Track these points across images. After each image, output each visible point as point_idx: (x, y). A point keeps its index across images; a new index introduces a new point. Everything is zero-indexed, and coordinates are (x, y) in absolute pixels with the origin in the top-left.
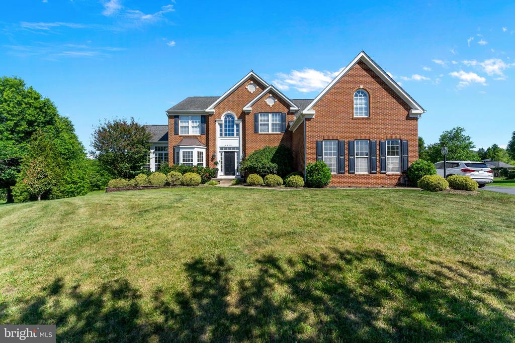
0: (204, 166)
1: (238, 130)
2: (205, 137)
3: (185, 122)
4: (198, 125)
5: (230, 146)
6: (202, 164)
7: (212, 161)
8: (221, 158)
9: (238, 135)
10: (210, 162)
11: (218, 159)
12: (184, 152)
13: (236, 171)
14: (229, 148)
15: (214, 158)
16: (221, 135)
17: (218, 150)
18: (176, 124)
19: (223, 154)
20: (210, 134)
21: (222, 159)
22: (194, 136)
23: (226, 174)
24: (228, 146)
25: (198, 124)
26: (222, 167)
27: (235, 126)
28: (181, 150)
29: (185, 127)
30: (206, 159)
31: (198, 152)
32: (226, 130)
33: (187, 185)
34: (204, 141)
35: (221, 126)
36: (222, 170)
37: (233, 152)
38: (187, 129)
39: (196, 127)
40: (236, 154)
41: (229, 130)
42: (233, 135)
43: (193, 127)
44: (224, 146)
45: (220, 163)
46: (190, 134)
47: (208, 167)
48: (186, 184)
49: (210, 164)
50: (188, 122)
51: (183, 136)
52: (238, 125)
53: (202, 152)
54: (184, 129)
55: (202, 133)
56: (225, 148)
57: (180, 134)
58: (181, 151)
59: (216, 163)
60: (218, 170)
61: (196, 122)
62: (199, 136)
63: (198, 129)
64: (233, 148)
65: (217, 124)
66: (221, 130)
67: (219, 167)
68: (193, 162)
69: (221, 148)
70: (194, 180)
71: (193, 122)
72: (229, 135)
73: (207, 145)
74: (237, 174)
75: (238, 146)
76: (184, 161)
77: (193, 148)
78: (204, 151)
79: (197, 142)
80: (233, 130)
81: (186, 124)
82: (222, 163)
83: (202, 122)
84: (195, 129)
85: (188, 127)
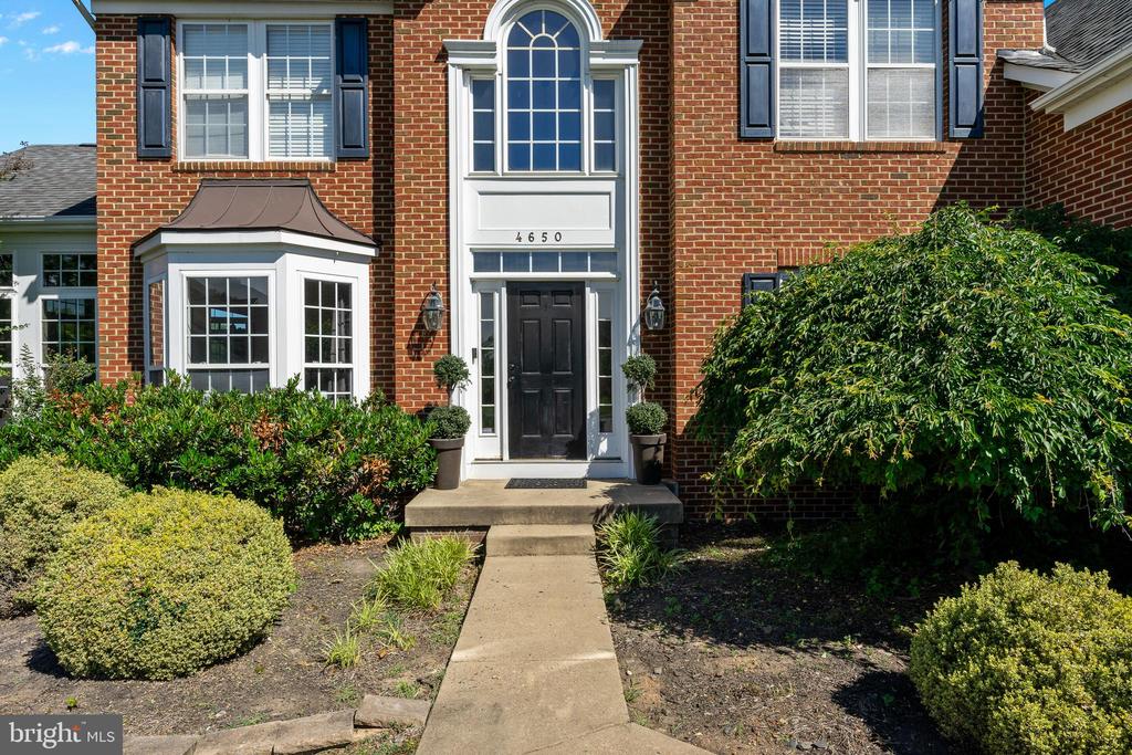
0: (362, 387)
1: (606, 126)
2: (362, 174)
3: (216, 68)
4: (317, 97)
5: (551, 244)
6: (345, 375)
7: (416, 350)
8: (487, 328)
9: (606, 157)
10: (402, 356)
11: (466, 337)
12: (195, 287)
13: (592, 424)
14: (545, 259)
15: (430, 329)
16: (484, 159)
17: (463, 268)
18: (156, 82)
19: (501, 300)
20: (400, 154)
21: (488, 341)
22: (281, 169)
23: (519, 449)
24: (538, 244)
25: (313, 83)
26: (488, 395)
27: (588, 96)
28: (173, 268)
29: (220, 105)
30: (375, 336)
31: (311, 286)
32: (518, 126)
33: (96, 672)
34: (362, 207)
35: (483, 91)
36: (488, 422)
37: (575, 290)
38: (233, 122)
39: (301, 107)
40: (592, 300)
41: (544, 126)
42: (572, 159)
43: (278, 107)
44: (507, 241)
45: (474, 369)
46: (255, 157)
47: (391, 398)
48: (79, 660)
49: (401, 372)
50: (241, 68)
51: (203, 169)
52: (607, 91)
53: (345, 291)
54: (212, 123)
55: (346, 150)
56: (515, 259)
57: (182, 156)
58: (178, 276)
59: (450, 373)
60: (462, 427)
61: (299, 70)
62: (318, 169)
63: (317, 123)
64: (576, 258)
65: (455, 76)
66: (484, 126)
67: (468, 398)
68: (272, 365)
69: (484, 259)
70: (178, 613)
71: (275, 70)
72: (544, 159)
73: (383, 235)
74: (603, 447)
75: (606, 239)
76: (197, 352)
77: (273, 252)
78: (359, 279)
79: (308, 211)
80: (573, 126)
81: (228, 87)
82: (488, 367)
83: (342, 69)
84: (296, 123)
85: (241, 103)
